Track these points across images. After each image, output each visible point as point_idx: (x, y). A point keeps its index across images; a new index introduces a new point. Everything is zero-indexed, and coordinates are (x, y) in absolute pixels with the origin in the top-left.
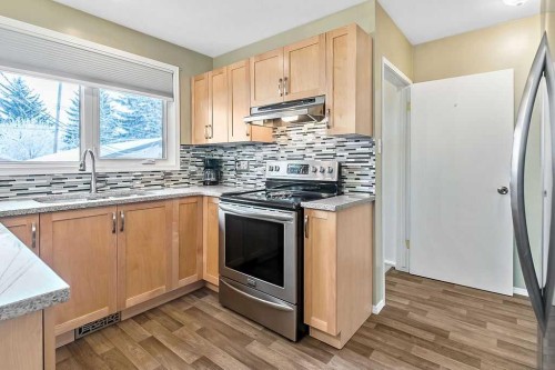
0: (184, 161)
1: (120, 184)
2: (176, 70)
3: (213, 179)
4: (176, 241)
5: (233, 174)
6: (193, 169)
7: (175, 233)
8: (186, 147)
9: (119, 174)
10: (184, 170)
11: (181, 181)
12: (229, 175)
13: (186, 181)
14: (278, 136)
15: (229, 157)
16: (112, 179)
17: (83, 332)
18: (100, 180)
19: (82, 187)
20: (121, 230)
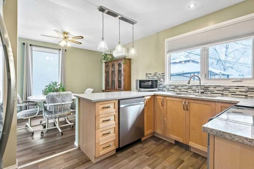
1: (216, 92)
9: (215, 87)
16: (211, 89)
17: (177, 143)
18: (206, 89)
19: (197, 91)
20: (187, 110)
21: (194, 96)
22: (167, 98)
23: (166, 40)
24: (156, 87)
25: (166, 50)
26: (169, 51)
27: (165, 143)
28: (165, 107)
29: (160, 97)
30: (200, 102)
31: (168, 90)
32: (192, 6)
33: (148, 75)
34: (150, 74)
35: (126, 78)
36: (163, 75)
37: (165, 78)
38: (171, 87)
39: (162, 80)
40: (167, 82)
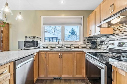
0: (85, 41)
1: (68, 47)
2: (82, 17)
3: (93, 47)
4: (75, 63)
5: (100, 46)
6: (88, 44)
7: (75, 61)
8: (85, 38)
9: (68, 44)
10: (85, 44)
11: (84, 47)
12: (99, 46)
13: (85, 47)
14: (115, 31)
15: (99, 40)
16: (66, 45)
17: (54, 78)
18: (64, 46)
19: (60, 47)
20: (61, 58)
21: (60, 50)
22: (49, 53)
23: (42, 17)
24: (37, 46)
25: (42, 23)
26: (44, 24)
27: (48, 82)
28: (47, 58)
29: (44, 53)
30: (68, 53)
31: (44, 48)
32: (62, 2)
33: (28, 38)
34: (29, 37)
35: (5, 39)
36: (40, 38)
37: (42, 40)
38: (46, 45)
39: (39, 41)
40: (43, 42)
